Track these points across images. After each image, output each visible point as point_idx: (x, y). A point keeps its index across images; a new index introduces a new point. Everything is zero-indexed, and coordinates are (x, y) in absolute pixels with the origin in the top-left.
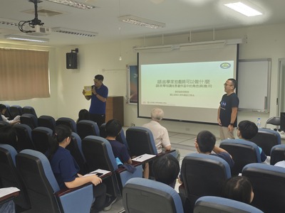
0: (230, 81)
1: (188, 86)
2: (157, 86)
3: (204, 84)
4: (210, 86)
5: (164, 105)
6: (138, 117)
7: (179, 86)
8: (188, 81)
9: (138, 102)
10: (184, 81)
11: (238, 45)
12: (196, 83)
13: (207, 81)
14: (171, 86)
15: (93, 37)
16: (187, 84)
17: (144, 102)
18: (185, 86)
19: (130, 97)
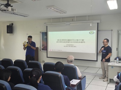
0: (106, 40)
1: (73, 42)
2: (57, 42)
3: (81, 41)
4: (84, 42)
5: (61, 51)
6: (47, 57)
7: (68, 42)
8: (73, 40)
9: (47, 50)
10: (71, 40)
11: (98, 23)
12: (77, 41)
13: (83, 40)
14: (64, 42)
15: (26, 17)
16: (72, 41)
17: (50, 50)
18: (71, 42)
19: (42, 47)
